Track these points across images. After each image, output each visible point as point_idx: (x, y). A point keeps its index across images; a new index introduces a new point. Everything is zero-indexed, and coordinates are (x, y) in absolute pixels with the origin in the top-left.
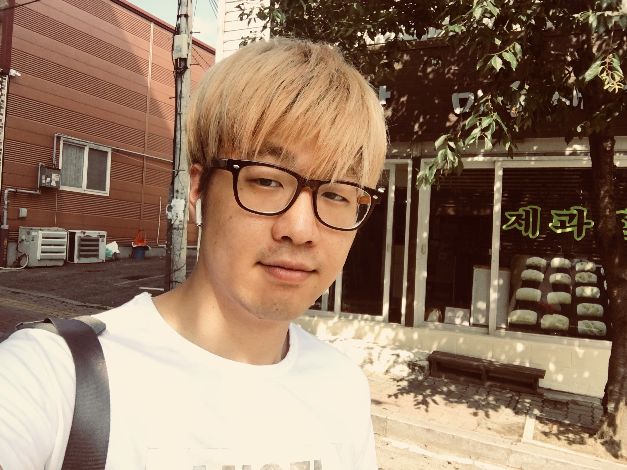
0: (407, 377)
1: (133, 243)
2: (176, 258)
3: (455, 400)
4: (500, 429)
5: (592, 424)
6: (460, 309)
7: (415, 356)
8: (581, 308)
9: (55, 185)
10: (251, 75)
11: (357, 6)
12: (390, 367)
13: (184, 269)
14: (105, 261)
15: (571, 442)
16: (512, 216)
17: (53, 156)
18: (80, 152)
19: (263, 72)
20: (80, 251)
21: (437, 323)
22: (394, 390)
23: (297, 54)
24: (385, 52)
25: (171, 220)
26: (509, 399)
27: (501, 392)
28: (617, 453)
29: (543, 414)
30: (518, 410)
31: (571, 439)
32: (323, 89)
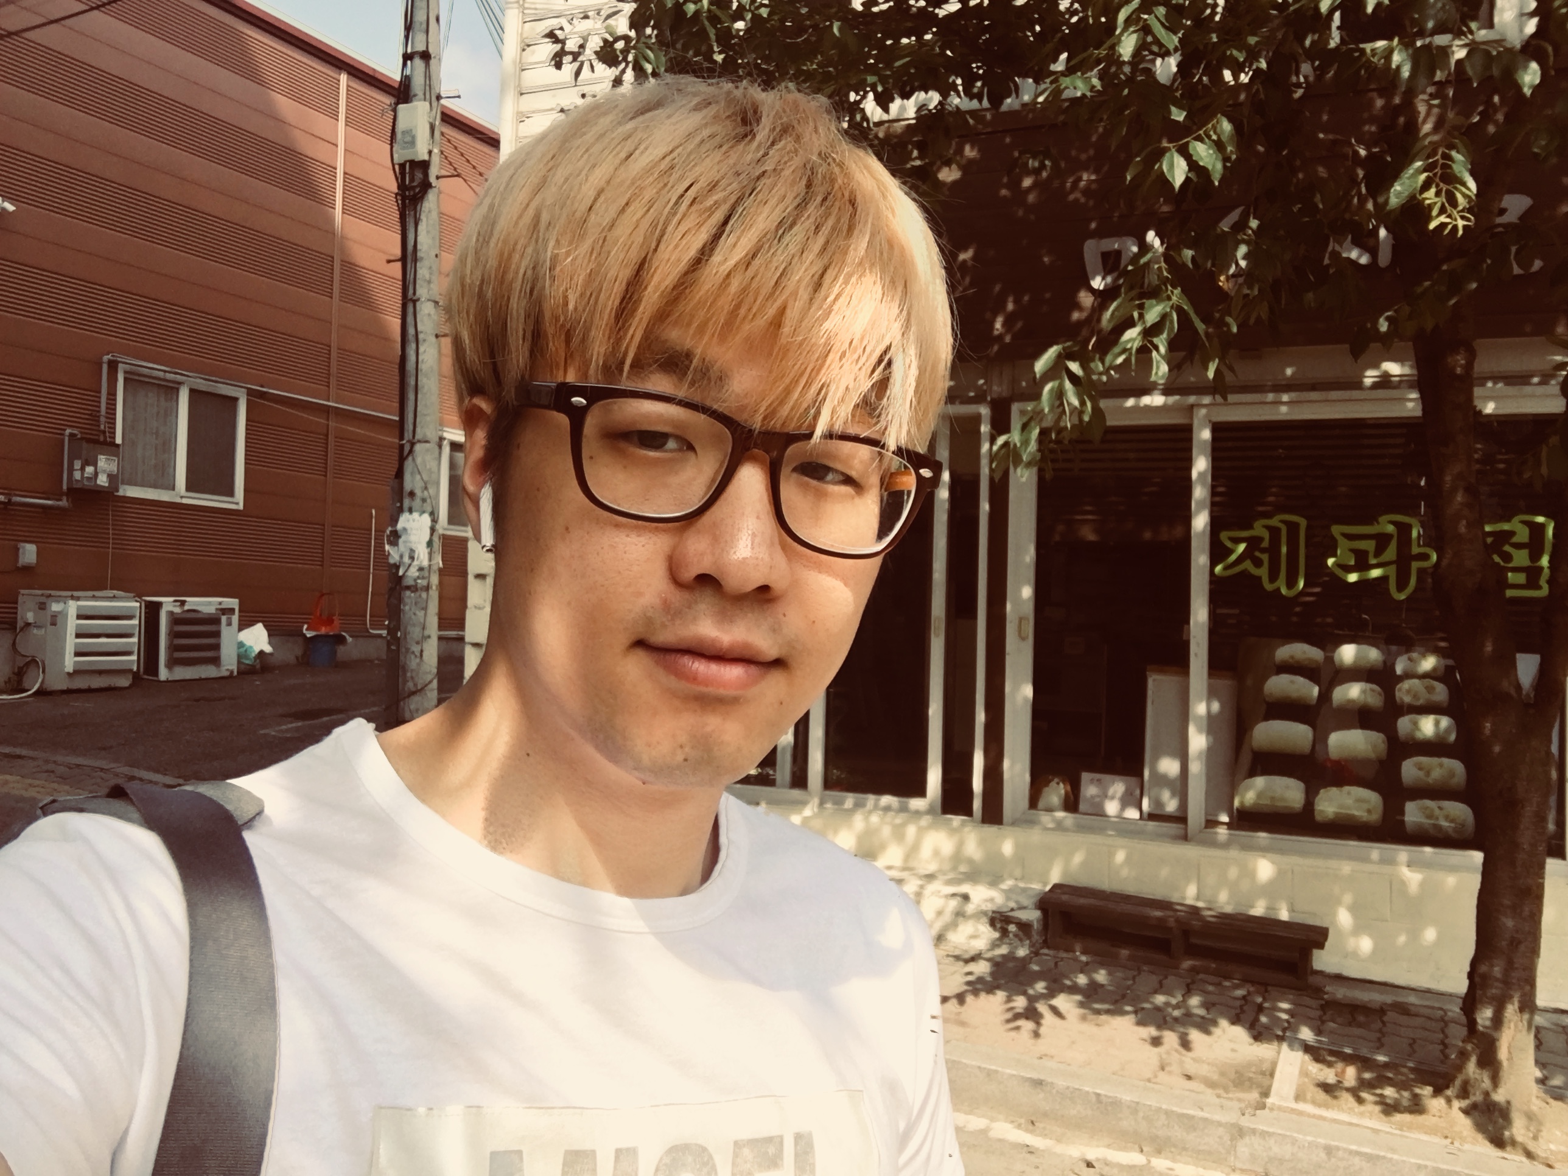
0: (989, 950)
1: (305, 626)
2: (413, 663)
3: (1106, 1006)
4: (1215, 1077)
5: (1442, 1062)
6: (1117, 778)
7: (1008, 899)
8: (1410, 770)
9: (107, 485)
10: (612, 169)
11: (840, 29)
12: (947, 928)
13: (433, 690)
14: (235, 673)
15: (1389, 1109)
16: (1237, 541)
17: (99, 411)
18: (166, 400)
19: (641, 161)
20: (172, 648)
21: (1060, 814)
22: (957, 983)
23: (724, 117)
24: (915, 139)
25: (397, 567)
26: (1238, 1003)
27: (1220, 984)
28: (1503, 1134)
29: (1323, 1039)
30: (1261, 1030)
31: (1388, 1101)
32: (790, 203)
